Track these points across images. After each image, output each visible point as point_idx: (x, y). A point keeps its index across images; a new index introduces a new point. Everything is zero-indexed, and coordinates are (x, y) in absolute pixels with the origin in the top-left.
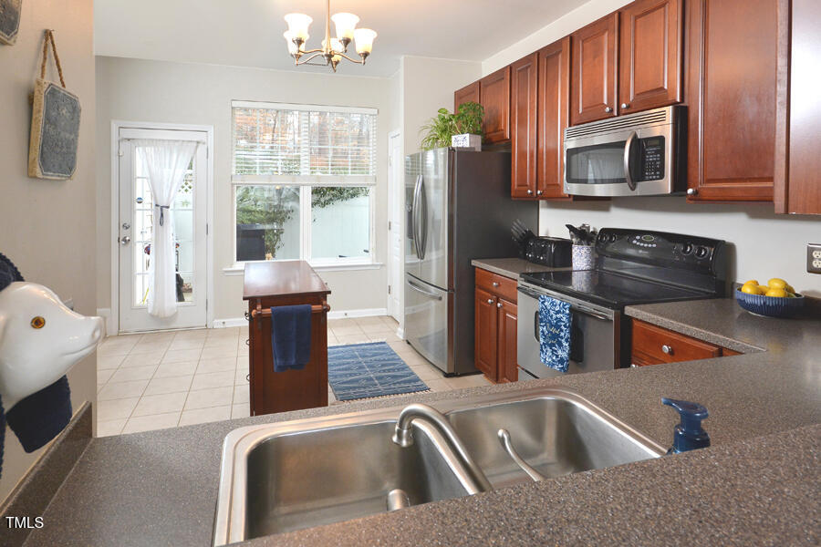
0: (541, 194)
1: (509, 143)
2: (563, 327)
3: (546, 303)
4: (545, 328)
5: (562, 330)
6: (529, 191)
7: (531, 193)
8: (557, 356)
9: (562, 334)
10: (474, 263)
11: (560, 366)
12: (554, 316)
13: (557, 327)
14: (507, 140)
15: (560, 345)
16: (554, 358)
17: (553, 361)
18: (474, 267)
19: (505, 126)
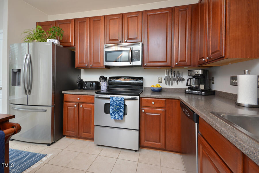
0: (92, 66)
1: (74, 47)
2: (122, 105)
3: (113, 99)
4: (113, 107)
5: (121, 106)
6: (86, 65)
7: (87, 66)
8: (120, 115)
9: (121, 107)
10: (63, 92)
11: (121, 118)
12: (118, 102)
13: (120, 105)
14: (73, 46)
15: (121, 111)
16: (119, 116)
17: (119, 117)
18: (63, 94)
19: (72, 41)
